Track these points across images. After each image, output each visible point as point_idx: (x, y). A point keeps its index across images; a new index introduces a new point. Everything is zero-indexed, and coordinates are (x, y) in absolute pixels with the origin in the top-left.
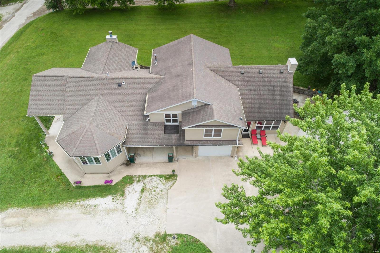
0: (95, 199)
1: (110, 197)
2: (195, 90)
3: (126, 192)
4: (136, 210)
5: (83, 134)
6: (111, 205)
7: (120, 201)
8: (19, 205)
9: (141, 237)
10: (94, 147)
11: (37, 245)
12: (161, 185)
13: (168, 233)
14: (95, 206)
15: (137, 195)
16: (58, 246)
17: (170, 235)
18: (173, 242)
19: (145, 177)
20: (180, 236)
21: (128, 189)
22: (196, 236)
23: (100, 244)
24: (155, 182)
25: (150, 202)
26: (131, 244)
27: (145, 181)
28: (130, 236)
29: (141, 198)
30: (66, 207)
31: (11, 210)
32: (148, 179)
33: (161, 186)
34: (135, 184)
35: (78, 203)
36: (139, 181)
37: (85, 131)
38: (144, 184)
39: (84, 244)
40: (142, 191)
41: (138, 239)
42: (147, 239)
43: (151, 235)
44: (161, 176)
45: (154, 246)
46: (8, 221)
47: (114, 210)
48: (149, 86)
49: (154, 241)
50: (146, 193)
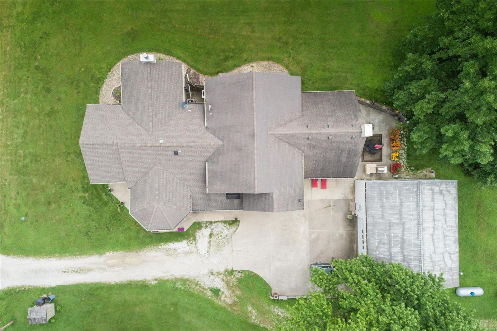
0: (173, 244)
1: (185, 242)
2: (256, 180)
3: (197, 236)
4: (208, 252)
5: (154, 213)
6: (187, 249)
7: (193, 245)
8: (113, 249)
9: (214, 272)
10: (166, 223)
11: (140, 279)
12: (226, 230)
13: (234, 269)
14: (175, 250)
15: (207, 239)
16: (156, 280)
17: (235, 271)
18: (238, 275)
19: (211, 223)
20: (243, 271)
21: (199, 234)
22: (255, 271)
23: (186, 277)
24: (220, 228)
25: (218, 245)
26: (208, 277)
27: (212, 227)
28: (206, 271)
29: (210, 242)
30: (152, 250)
31: (108, 254)
32: (214, 225)
33: (226, 232)
34: (203, 229)
35: (160, 247)
36: (206, 227)
37: (155, 210)
38: (211, 229)
39: (174, 278)
40: (211, 235)
41: (212, 274)
42: (219, 274)
43: (222, 270)
44: (225, 222)
45: (225, 278)
46: (110, 262)
47: (190, 252)
48: (208, 154)
49: (224, 274)
50: (214, 238)
